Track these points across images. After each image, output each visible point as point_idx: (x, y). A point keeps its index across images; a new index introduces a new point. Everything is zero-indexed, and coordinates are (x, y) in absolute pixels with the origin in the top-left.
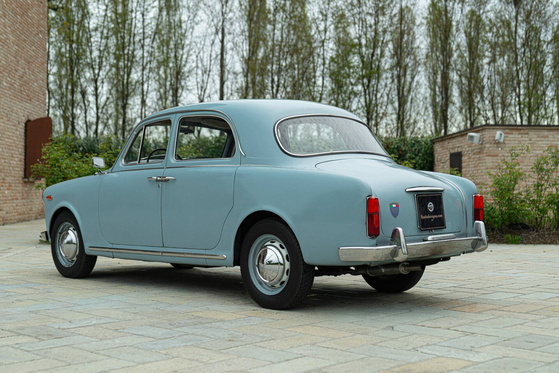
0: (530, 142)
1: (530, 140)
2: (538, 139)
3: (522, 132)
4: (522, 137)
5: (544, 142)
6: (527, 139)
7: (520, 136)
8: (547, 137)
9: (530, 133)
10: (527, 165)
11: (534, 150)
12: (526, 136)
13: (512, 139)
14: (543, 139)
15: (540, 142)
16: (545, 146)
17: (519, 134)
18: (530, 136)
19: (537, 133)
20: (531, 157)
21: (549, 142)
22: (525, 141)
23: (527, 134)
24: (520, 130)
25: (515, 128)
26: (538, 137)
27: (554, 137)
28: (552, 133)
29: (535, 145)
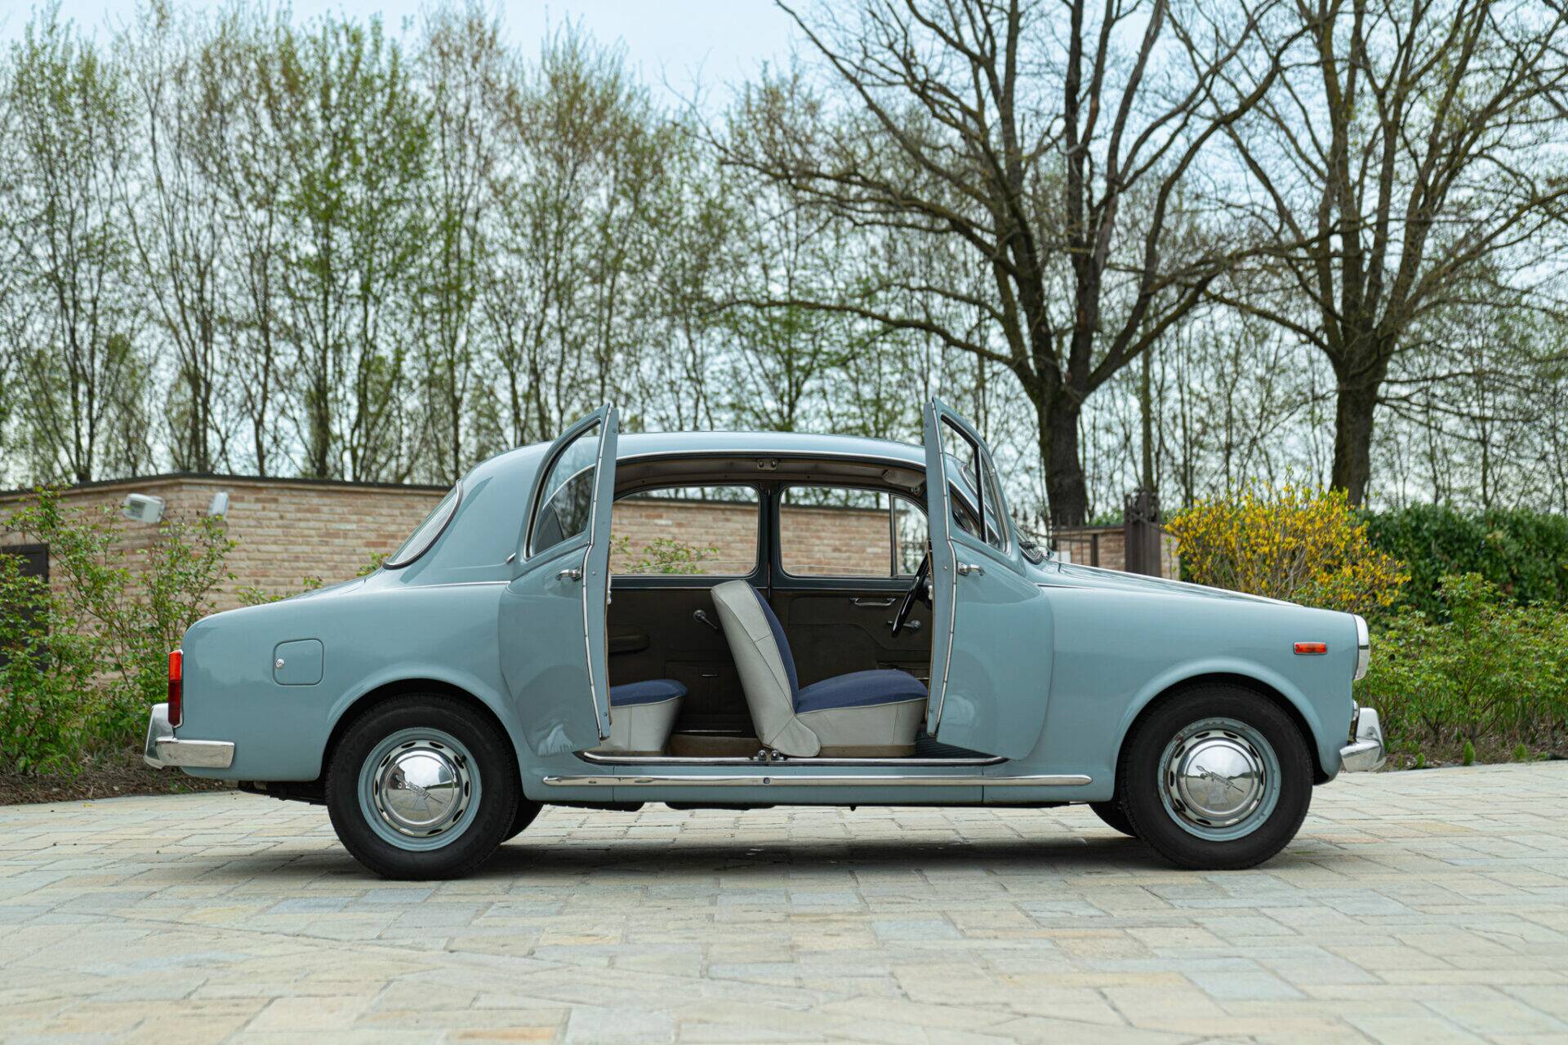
0: (280, 522)
1: (282, 518)
2: (300, 515)
3: (263, 495)
4: (264, 509)
5: (311, 524)
6: (275, 515)
7: (259, 506)
8: (318, 511)
9: (282, 499)
10: (275, 583)
11: (291, 543)
12: (273, 506)
13: (241, 513)
14: (309, 515)
15: (302, 524)
16: (313, 532)
17: (258, 500)
18: (281, 508)
19: (296, 500)
20: (283, 560)
21: (321, 525)
22: (271, 519)
23: (275, 501)
24: (260, 489)
25: (251, 484)
26: (299, 510)
27: (332, 512)
28: (327, 501)
29: (293, 531)
